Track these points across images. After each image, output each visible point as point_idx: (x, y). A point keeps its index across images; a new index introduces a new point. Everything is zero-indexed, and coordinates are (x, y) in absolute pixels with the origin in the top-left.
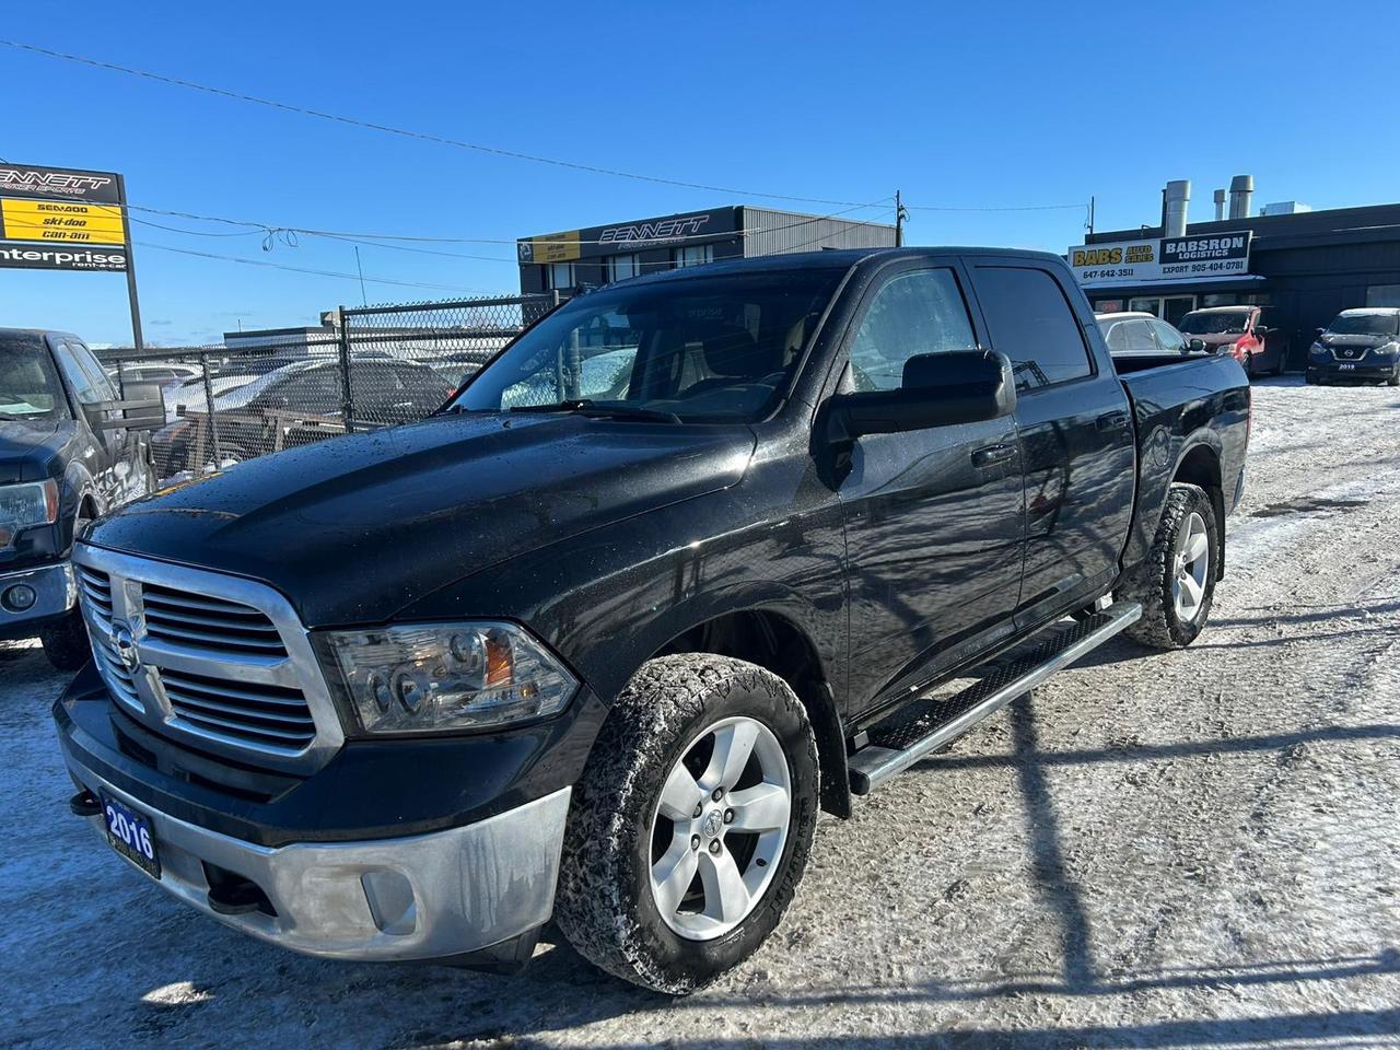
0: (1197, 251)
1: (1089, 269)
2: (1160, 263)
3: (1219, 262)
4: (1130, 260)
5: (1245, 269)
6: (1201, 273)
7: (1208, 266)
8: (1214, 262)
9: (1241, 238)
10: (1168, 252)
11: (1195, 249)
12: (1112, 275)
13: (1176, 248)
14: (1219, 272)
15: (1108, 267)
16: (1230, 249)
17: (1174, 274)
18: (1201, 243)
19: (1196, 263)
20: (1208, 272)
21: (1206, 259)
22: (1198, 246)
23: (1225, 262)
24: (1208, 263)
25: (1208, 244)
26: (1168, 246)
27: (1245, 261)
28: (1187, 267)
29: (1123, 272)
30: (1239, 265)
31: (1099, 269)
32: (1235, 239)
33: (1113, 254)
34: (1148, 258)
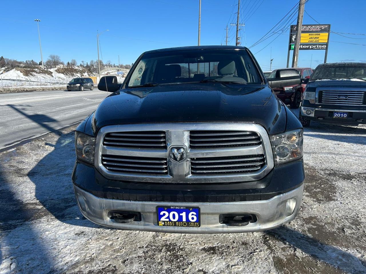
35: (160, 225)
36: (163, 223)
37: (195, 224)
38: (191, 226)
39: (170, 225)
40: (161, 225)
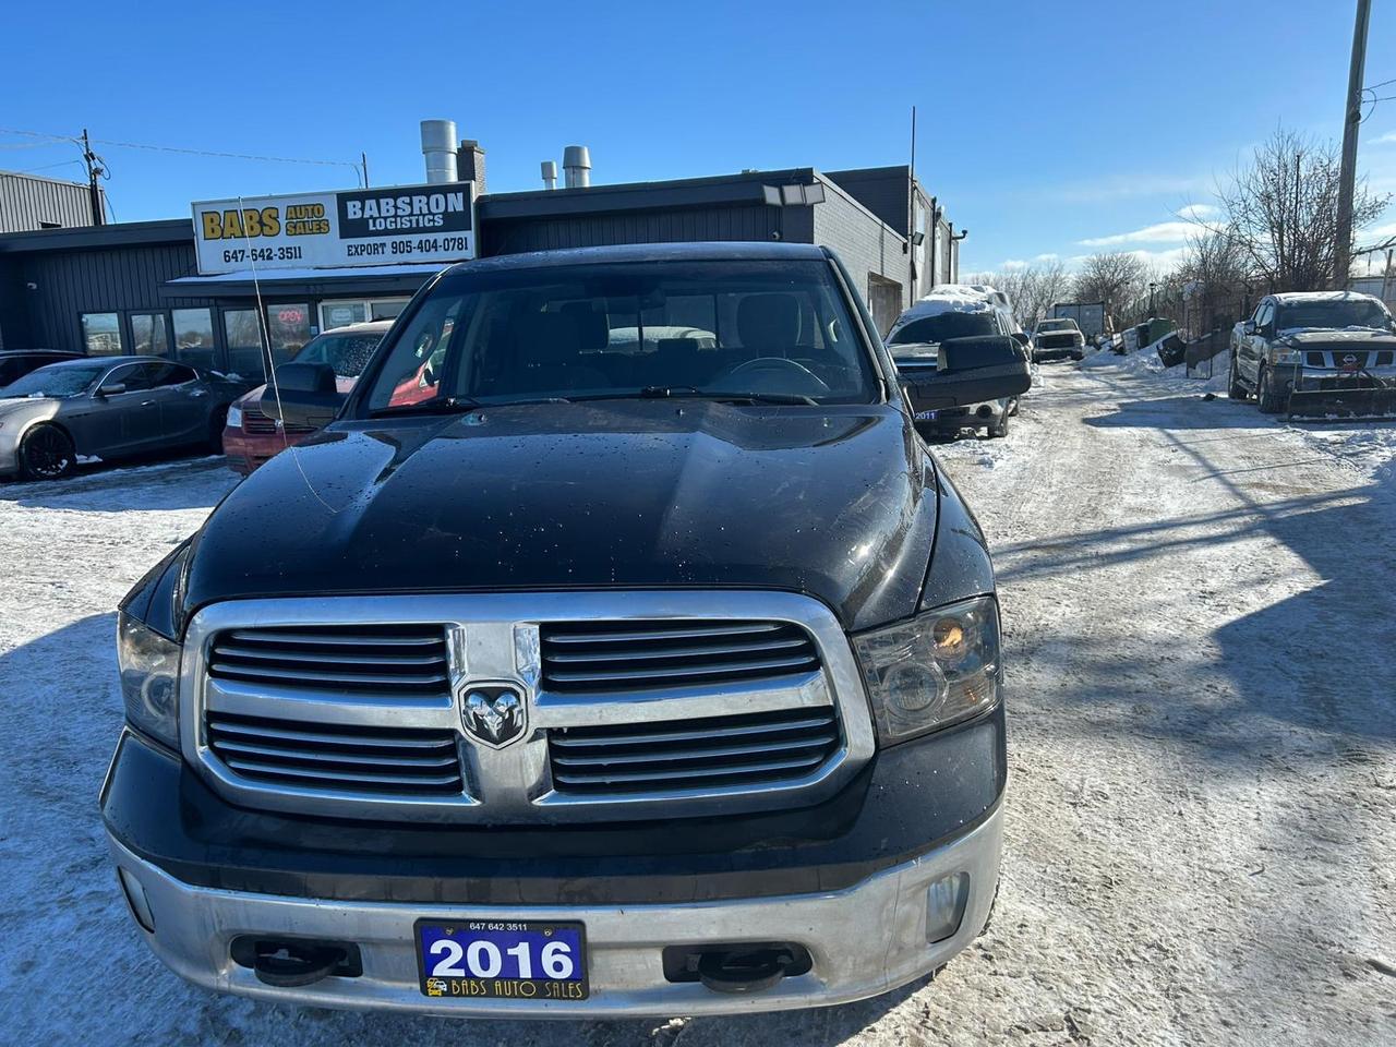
0: (396, 216)
1: (233, 245)
2: (341, 237)
3: (431, 237)
4: (293, 230)
5: (470, 253)
6: (405, 257)
7: (415, 244)
8: (424, 237)
9: (460, 195)
10: (351, 216)
11: (392, 212)
12: (269, 258)
13: (363, 209)
14: (433, 256)
15: (261, 243)
16: (446, 214)
17: (365, 259)
18: (399, 201)
19: (398, 238)
20: (416, 256)
21: (410, 231)
22: (396, 207)
23: (440, 236)
24: (415, 239)
25: (411, 204)
26: (350, 204)
27: (470, 236)
28: (383, 245)
29: (289, 253)
30: (462, 244)
31: (249, 244)
32: (451, 196)
33: (266, 220)
34: (321, 228)
35: (431, 992)
36: (444, 987)
37: (567, 987)
38: (552, 997)
39: (470, 991)
40: (435, 992)
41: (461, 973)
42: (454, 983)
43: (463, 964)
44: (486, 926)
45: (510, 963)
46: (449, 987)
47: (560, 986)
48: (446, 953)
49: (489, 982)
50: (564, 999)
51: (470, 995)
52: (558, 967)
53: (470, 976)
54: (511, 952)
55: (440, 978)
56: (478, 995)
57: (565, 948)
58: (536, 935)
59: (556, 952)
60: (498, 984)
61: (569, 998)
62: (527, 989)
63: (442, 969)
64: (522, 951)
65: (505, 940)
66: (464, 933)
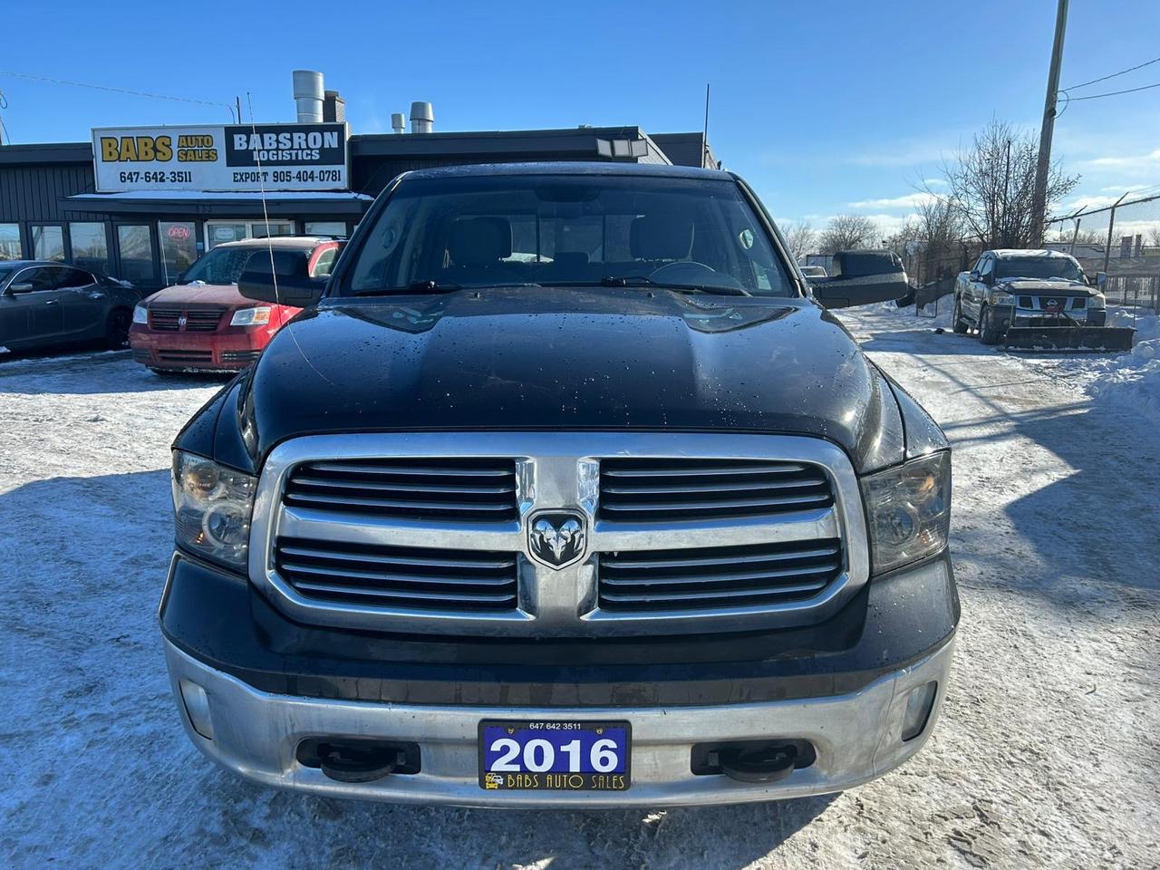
0: (277, 149)
1: (129, 167)
2: (229, 164)
3: (309, 169)
4: (184, 157)
5: (343, 183)
6: (285, 185)
7: (294, 174)
8: (302, 168)
9: (335, 134)
10: (237, 147)
11: (274, 146)
12: (162, 180)
13: (248, 142)
14: (309, 185)
15: (154, 167)
16: (322, 150)
17: (249, 185)
18: (281, 137)
19: (279, 169)
20: (294, 184)
21: (291, 163)
22: (278, 141)
23: (317, 169)
24: (295, 170)
25: (291, 140)
26: (236, 137)
27: (343, 170)
28: (265, 174)
29: (179, 177)
30: (335, 176)
31: (142, 167)
32: (327, 135)
33: (159, 146)
34: (210, 156)
35: (488, 786)
36: (500, 781)
37: (611, 779)
38: (597, 789)
39: (523, 785)
40: (492, 786)
41: (517, 768)
42: (510, 777)
43: (519, 760)
44: (545, 726)
45: (562, 759)
46: (505, 782)
47: (605, 779)
48: (505, 750)
49: (542, 776)
50: (608, 790)
51: (524, 788)
52: (604, 761)
53: (524, 770)
54: (564, 749)
55: (498, 773)
56: (531, 788)
57: (612, 744)
58: (588, 734)
59: (604, 748)
60: (549, 778)
61: (612, 789)
62: (576, 781)
63: (500, 765)
64: (574, 748)
65: (558, 738)
66: (523, 732)
